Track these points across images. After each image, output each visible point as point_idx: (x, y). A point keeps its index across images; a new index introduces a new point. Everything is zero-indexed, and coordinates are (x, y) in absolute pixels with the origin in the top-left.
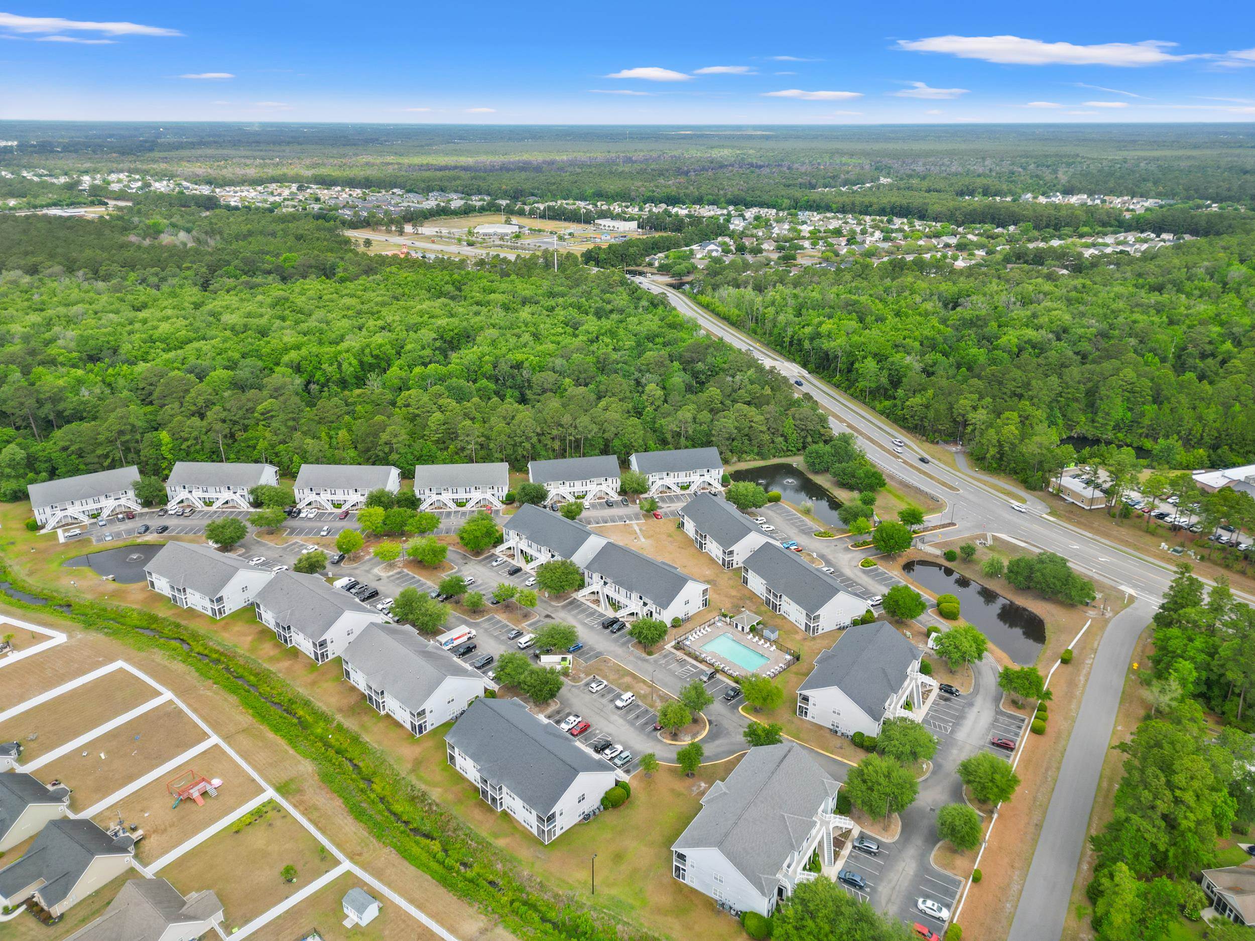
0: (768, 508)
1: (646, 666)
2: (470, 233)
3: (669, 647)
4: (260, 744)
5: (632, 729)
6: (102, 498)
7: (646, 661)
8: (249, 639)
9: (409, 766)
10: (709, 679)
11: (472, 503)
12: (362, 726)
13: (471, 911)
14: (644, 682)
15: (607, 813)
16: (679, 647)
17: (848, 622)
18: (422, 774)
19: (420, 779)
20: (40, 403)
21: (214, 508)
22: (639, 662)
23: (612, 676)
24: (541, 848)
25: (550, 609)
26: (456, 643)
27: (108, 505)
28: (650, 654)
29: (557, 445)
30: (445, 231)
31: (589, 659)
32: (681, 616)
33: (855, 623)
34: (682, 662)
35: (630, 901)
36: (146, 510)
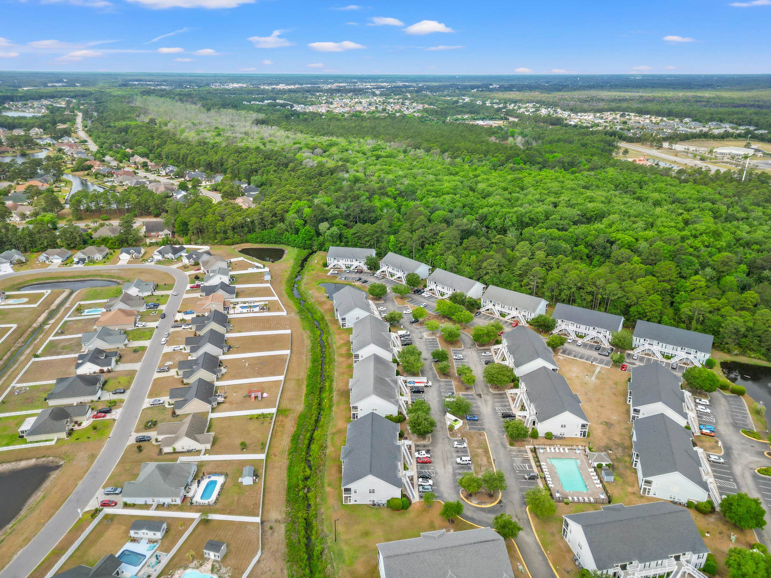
0: (725, 397)
1: (502, 451)
2: (711, 152)
3: (528, 447)
4: (296, 388)
5: (451, 478)
6: (354, 260)
7: (504, 447)
8: (342, 342)
9: (334, 430)
10: (530, 479)
11: (509, 317)
12: (338, 402)
13: (284, 509)
14: (489, 458)
15: (386, 509)
16: (534, 451)
17: (684, 501)
18: (335, 438)
19: (332, 439)
20: (362, 212)
21: (393, 279)
22: (500, 446)
23: (474, 445)
24: (340, 504)
25: (485, 392)
26: (416, 385)
27: (355, 264)
28: (511, 444)
29: (589, 298)
30: (692, 148)
31: (474, 429)
32: (555, 433)
33: (690, 505)
34: (527, 460)
35: (347, 558)
36: (369, 271)
